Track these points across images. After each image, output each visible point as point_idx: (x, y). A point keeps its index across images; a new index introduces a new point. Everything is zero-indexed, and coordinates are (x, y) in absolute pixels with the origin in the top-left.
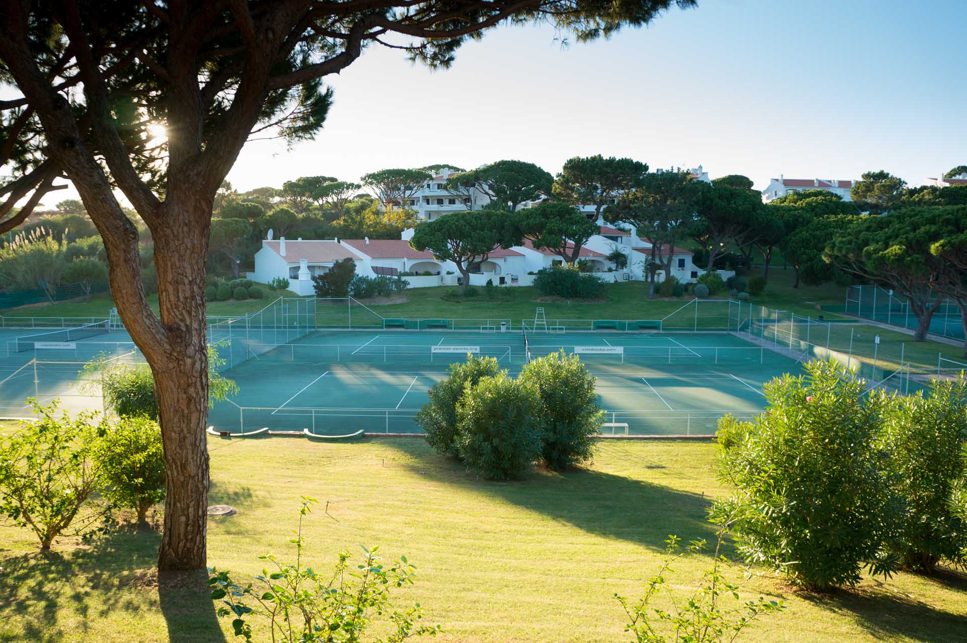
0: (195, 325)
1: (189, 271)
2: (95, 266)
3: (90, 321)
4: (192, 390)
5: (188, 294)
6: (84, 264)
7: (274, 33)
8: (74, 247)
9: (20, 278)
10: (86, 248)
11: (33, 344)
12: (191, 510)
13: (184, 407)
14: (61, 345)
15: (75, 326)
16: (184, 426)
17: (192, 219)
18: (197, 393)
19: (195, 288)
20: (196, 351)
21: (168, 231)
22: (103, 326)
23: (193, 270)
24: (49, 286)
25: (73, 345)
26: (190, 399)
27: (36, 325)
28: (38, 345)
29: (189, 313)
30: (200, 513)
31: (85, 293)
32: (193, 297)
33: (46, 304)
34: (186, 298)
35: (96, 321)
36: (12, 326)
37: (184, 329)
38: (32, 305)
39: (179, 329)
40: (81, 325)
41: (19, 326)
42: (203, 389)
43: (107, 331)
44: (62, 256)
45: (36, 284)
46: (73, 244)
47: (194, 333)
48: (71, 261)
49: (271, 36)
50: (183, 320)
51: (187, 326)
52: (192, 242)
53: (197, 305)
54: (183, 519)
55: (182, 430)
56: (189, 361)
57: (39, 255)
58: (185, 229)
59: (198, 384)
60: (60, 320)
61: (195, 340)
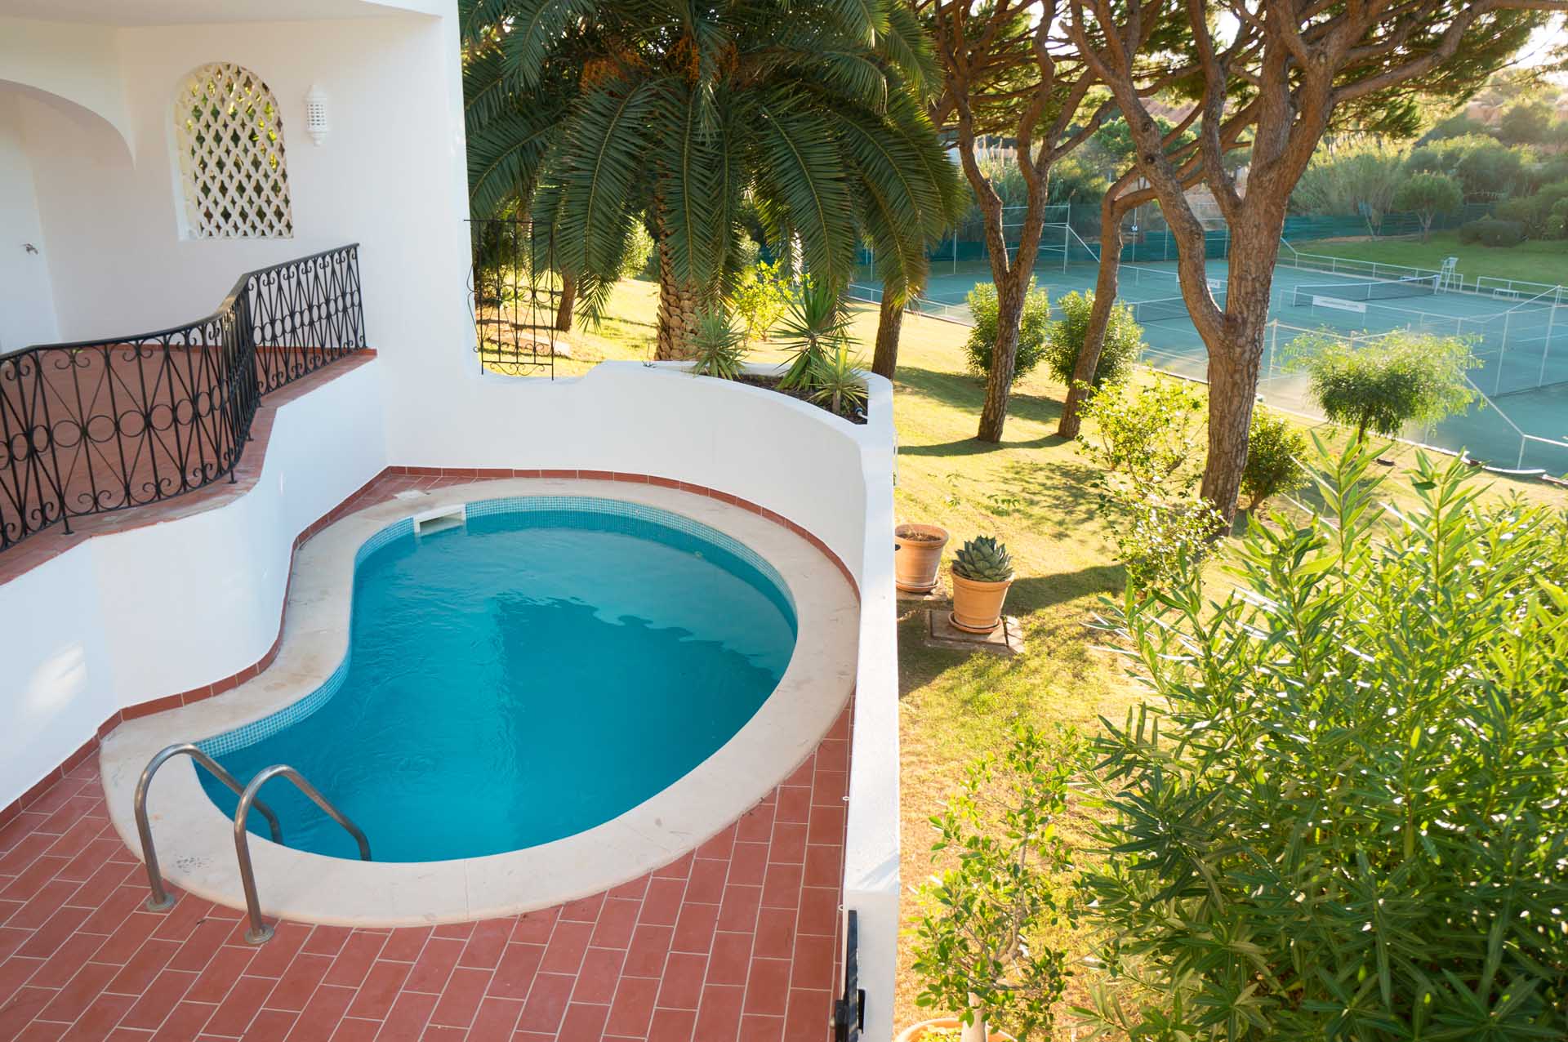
0: (1252, 319)
1: (1253, 270)
2: (1443, 187)
3: (1412, 273)
4: (1237, 377)
5: (1250, 290)
6: (1426, 183)
7: (1326, 57)
8: (1424, 154)
9: (1334, 197)
10: (1440, 157)
11: (1311, 299)
12: (1220, 482)
13: (1229, 390)
14: (1346, 305)
15: (1390, 277)
16: (1226, 406)
17: (1262, 221)
18: (1243, 380)
19: (1257, 285)
20: (1247, 342)
21: (1240, 231)
22: (1429, 282)
23: (1257, 268)
24: (1373, 213)
25: (1361, 308)
26: (1235, 384)
27: (1338, 270)
28: (1318, 300)
29: (1248, 307)
30: (1229, 487)
31: (1423, 229)
32: (1254, 293)
33: (1363, 239)
34: (1247, 293)
35: (1421, 274)
36: (1308, 266)
37: (1240, 321)
38: (1344, 239)
39: (1235, 320)
40: (1398, 278)
41: (1316, 267)
42: (1249, 377)
43: (1431, 292)
44: (1399, 168)
45: (1356, 207)
46: (1422, 148)
47: (1249, 325)
48: (1410, 175)
49: (1323, 60)
50: (1241, 313)
51: (1243, 318)
52: (1260, 243)
53: (1257, 301)
54: (1212, 487)
55: (1223, 410)
56: (1238, 350)
57: (1366, 161)
58: (1255, 230)
59: (1245, 372)
60: (1371, 267)
61: (1249, 332)
